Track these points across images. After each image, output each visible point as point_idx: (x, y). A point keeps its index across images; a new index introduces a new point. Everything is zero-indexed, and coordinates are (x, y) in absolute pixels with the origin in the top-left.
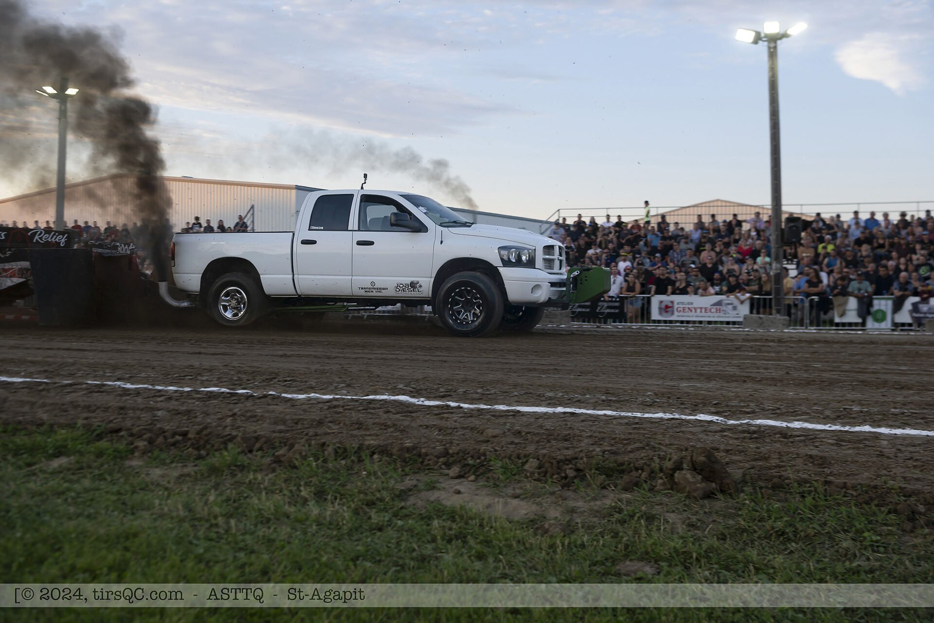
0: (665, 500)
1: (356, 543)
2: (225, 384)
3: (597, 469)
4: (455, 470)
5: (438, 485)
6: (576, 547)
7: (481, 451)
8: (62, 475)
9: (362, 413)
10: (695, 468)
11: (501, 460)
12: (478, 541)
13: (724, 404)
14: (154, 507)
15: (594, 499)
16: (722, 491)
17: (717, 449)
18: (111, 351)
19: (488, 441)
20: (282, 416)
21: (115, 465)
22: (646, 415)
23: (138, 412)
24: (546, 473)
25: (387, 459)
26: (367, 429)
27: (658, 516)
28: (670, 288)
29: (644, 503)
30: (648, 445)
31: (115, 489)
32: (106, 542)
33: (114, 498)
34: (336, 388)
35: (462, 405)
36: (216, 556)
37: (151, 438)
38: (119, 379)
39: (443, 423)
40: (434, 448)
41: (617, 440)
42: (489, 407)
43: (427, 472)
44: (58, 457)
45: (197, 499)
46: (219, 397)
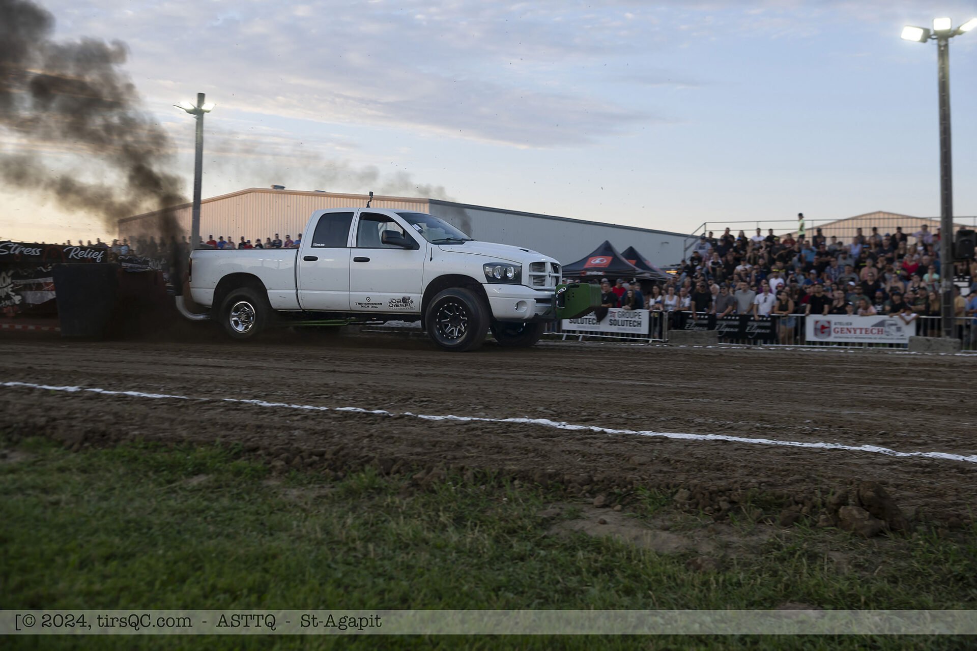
0: (829, 537)
1: (497, 572)
2: (360, 403)
3: (753, 502)
4: (600, 499)
5: (582, 514)
6: (731, 584)
7: (627, 479)
8: (201, 493)
9: (502, 437)
10: (861, 503)
11: (649, 490)
12: (626, 575)
13: (891, 434)
14: (292, 529)
15: (751, 534)
16: (892, 530)
17: (886, 484)
18: (246, 368)
19: (634, 469)
20: (419, 438)
21: (252, 484)
22: (806, 445)
23: (275, 431)
24: (697, 504)
25: (529, 485)
26: (507, 454)
27: (820, 555)
28: (826, 307)
29: (806, 540)
30: (808, 477)
31: (253, 508)
32: (245, 563)
33: (252, 518)
34: (474, 409)
35: (606, 430)
36: (355, 581)
37: (288, 458)
38: (255, 397)
39: (586, 449)
40: (578, 475)
41: (774, 471)
42: (635, 432)
43: (570, 500)
44: (197, 475)
45: (335, 521)
46: (355, 417)
